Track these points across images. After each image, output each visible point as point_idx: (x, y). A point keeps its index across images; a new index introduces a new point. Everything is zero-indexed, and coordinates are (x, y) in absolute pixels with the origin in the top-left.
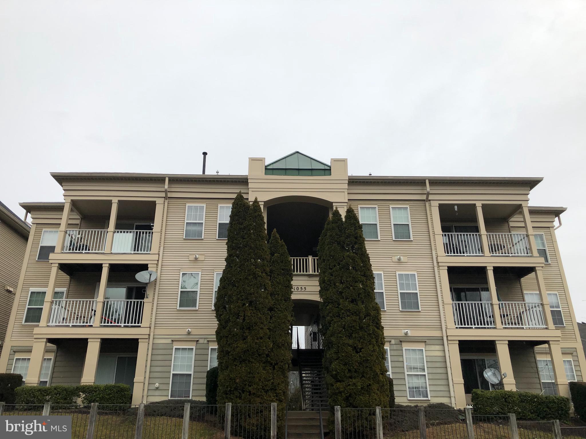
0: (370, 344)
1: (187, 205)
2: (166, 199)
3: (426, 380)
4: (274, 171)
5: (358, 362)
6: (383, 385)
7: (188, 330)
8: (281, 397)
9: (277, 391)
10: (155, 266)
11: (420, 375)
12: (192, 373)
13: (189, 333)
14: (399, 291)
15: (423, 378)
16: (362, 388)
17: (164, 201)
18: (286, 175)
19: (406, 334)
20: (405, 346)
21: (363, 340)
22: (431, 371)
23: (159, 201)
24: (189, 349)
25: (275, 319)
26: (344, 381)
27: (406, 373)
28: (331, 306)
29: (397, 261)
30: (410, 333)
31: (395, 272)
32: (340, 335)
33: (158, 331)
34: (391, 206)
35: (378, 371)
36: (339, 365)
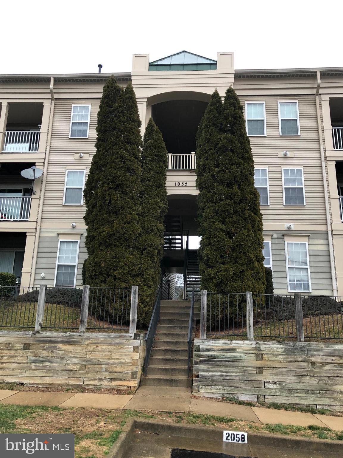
0: (245, 229)
1: (73, 105)
2: (53, 100)
3: (308, 274)
4: (158, 67)
5: (231, 248)
6: (259, 272)
7: (73, 224)
8: (149, 282)
9: (144, 276)
10: (42, 164)
11: (302, 268)
12: (76, 264)
13: (74, 227)
14: (284, 187)
15: (305, 271)
16: (234, 274)
17: (51, 103)
18: (170, 70)
19: (289, 228)
20: (287, 240)
21: (238, 224)
22: (313, 264)
23: (46, 102)
24: (73, 242)
25: (145, 205)
26: (215, 267)
27: (288, 266)
28: (204, 191)
29: (283, 156)
30: (293, 227)
31: (280, 168)
32: (212, 220)
33: (44, 226)
34: (279, 102)
35: (252, 257)
36: (211, 250)
